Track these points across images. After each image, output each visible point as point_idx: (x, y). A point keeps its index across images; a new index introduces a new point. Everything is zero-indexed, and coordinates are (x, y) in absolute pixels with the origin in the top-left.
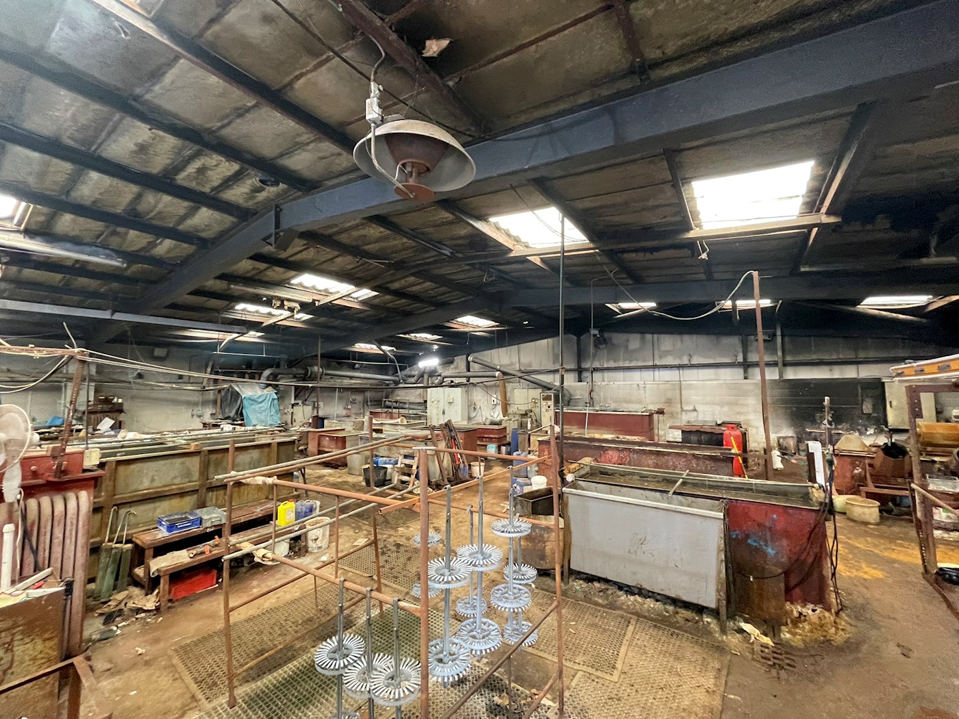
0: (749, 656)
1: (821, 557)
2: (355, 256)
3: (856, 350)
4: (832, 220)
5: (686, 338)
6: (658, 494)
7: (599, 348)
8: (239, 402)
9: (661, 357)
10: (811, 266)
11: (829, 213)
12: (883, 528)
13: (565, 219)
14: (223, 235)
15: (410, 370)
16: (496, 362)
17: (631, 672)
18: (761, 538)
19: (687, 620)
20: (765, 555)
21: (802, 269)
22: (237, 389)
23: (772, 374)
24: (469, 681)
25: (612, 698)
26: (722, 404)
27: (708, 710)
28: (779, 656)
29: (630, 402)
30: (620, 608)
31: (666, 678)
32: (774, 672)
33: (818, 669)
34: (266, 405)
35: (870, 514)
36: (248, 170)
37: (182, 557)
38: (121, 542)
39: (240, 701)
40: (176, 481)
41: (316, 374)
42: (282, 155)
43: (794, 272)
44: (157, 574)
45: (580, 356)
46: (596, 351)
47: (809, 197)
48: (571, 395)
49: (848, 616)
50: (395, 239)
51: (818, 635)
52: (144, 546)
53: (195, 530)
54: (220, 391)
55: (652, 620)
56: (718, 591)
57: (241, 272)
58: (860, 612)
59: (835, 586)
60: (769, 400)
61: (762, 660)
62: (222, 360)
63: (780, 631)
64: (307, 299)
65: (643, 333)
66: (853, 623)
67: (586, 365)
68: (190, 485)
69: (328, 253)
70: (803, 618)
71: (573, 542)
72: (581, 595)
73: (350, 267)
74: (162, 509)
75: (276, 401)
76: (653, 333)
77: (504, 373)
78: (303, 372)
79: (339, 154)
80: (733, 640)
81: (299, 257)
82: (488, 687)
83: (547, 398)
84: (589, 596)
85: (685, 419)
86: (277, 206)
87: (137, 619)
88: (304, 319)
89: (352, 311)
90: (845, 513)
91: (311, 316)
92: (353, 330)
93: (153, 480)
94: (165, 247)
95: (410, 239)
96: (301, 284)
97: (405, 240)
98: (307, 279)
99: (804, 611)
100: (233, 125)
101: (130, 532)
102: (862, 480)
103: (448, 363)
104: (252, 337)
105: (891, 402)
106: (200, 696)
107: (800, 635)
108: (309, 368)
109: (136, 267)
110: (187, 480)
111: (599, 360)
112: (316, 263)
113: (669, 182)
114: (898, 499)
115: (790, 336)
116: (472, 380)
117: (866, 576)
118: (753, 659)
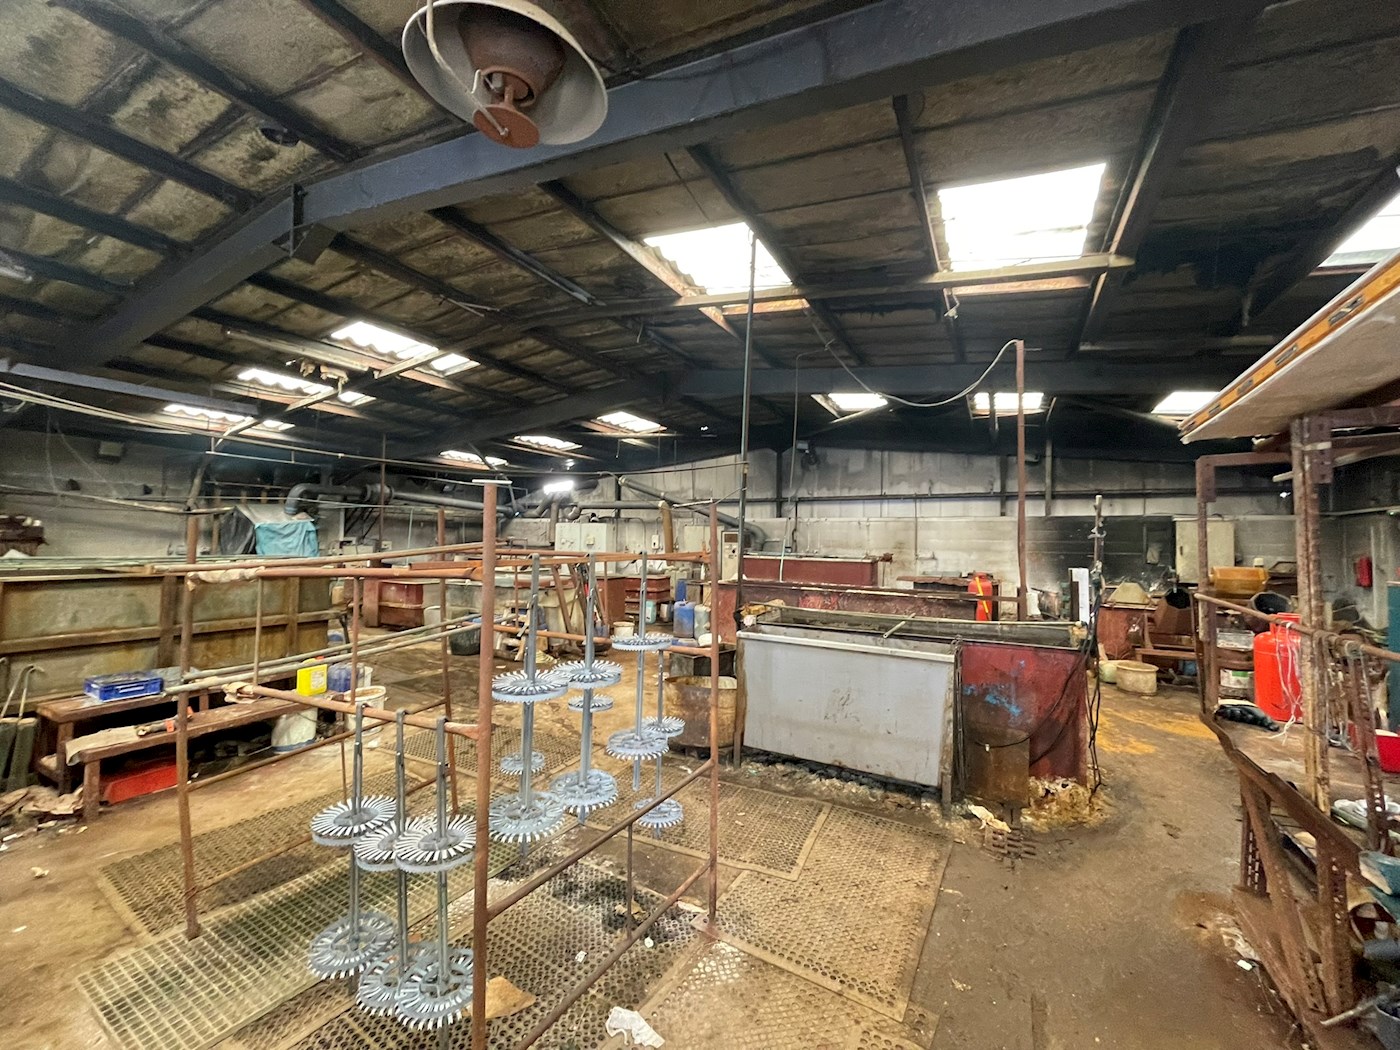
0: (978, 845)
1: (1077, 714)
2: (436, 293)
3: (1144, 476)
4: (1123, 262)
5: (927, 456)
6: (870, 638)
7: (808, 470)
8: (250, 534)
9: (891, 484)
10: (1093, 344)
11: (1119, 253)
12: (1160, 699)
13: (758, 241)
14: (209, 237)
15: (531, 498)
16: (660, 487)
17: (816, 868)
18: (1001, 693)
19: (900, 806)
20: (1008, 715)
21: (1083, 348)
22: (246, 513)
23: (1035, 510)
24: (581, 888)
25: (787, 900)
26: (969, 550)
27: (916, 907)
28: (1016, 844)
29: (847, 546)
30: (811, 795)
31: (863, 872)
32: (1007, 861)
33: (1063, 854)
34: (295, 540)
35: (1146, 682)
36: (245, 112)
37: (127, 736)
38: (16, 716)
39: (209, 930)
40: (120, 623)
41: (379, 495)
42: (299, 88)
43: (1073, 354)
44: (77, 761)
45: (781, 481)
46: (803, 474)
47: (1095, 229)
48: (765, 536)
49: (1106, 795)
50: (499, 268)
51: (1068, 817)
52: (56, 720)
53: (151, 697)
54: (217, 516)
55: (852, 807)
56: (942, 762)
57: (243, 310)
58: (1123, 791)
59: (1095, 761)
60: (1028, 544)
61: (993, 849)
62: (221, 466)
63: (1021, 814)
64: (360, 365)
65: (869, 449)
66: (1111, 801)
67: (789, 494)
68: (144, 632)
69: (392, 285)
70: (1050, 797)
71: (748, 708)
72: (755, 781)
73: (429, 314)
74: (94, 666)
75: (312, 536)
76: (883, 450)
77: (671, 503)
78: (358, 492)
79: (398, 94)
80: (958, 827)
81: (342, 289)
82: (608, 895)
83: (730, 539)
84: (768, 782)
85: (920, 570)
86: (298, 188)
87: (39, 829)
88: (357, 403)
89: (434, 395)
90: (1114, 684)
91: (369, 399)
92: (439, 428)
93: (74, 619)
94: (104, 252)
95: (523, 268)
96: (348, 341)
97: (516, 270)
98: (361, 333)
99: (1053, 787)
100: (208, 17)
101: (30, 701)
102: (1138, 641)
103: (588, 484)
104: (273, 429)
105: (1181, 548)
106: (138, 926)
107: (1045, 818)
108: (368, 487)
109: (55, 287)
110: (139, 622)
111: (807, 487)
112: (373, 304)
113: (905, 188)
114: (1181, 665)
115: (1062, 458)
116: (624, 514)
117: (1134, 752)
118: (983, 848)
